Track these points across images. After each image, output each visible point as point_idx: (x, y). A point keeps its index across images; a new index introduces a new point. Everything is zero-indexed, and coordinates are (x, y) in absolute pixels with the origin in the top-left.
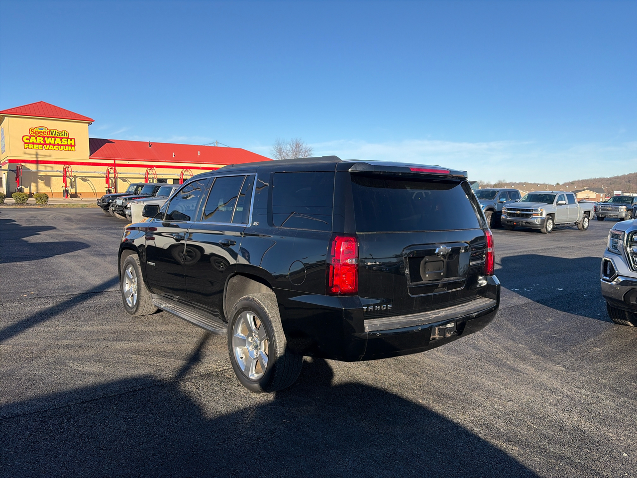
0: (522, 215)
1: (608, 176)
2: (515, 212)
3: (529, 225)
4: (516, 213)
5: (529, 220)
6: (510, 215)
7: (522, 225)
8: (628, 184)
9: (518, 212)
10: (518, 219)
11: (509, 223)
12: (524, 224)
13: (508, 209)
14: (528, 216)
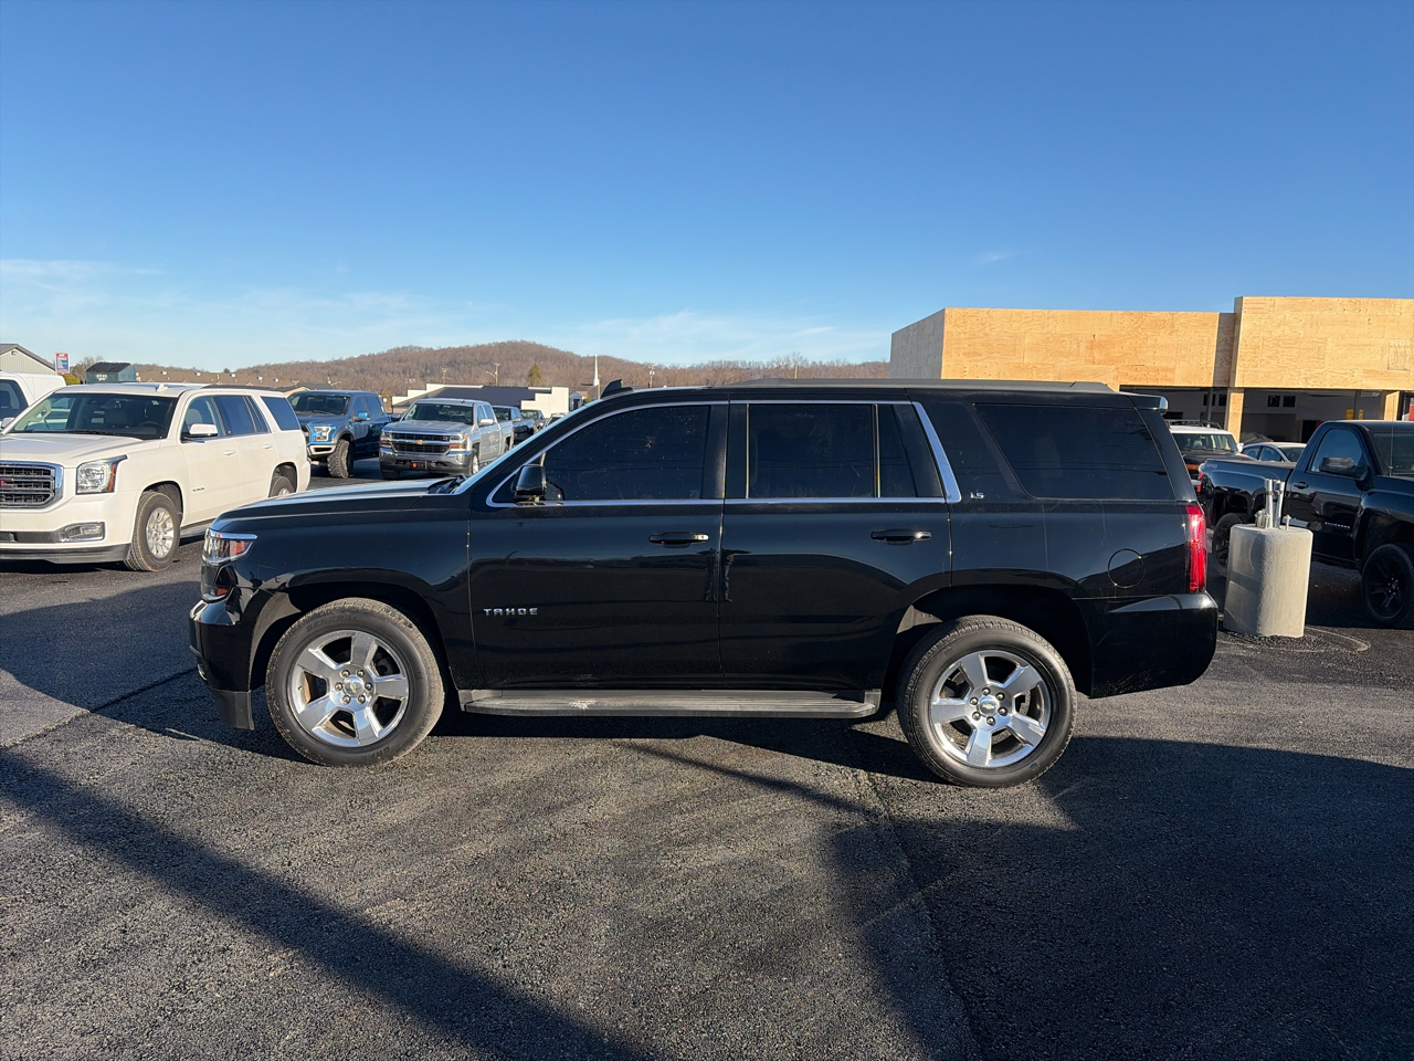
0: (428, 449)
1: (323, 359)
2: (413, 441)
3: (443, 467)
4: (416, 445)
5: (444, 457)
6: (401, 447)
7: (430, 468)
8: (361, 375)
9: (420, 442)
10: (423, 456)
11: (401, 465)
12: (433, 465)
13: (396, 436)
14: (439, 449)
